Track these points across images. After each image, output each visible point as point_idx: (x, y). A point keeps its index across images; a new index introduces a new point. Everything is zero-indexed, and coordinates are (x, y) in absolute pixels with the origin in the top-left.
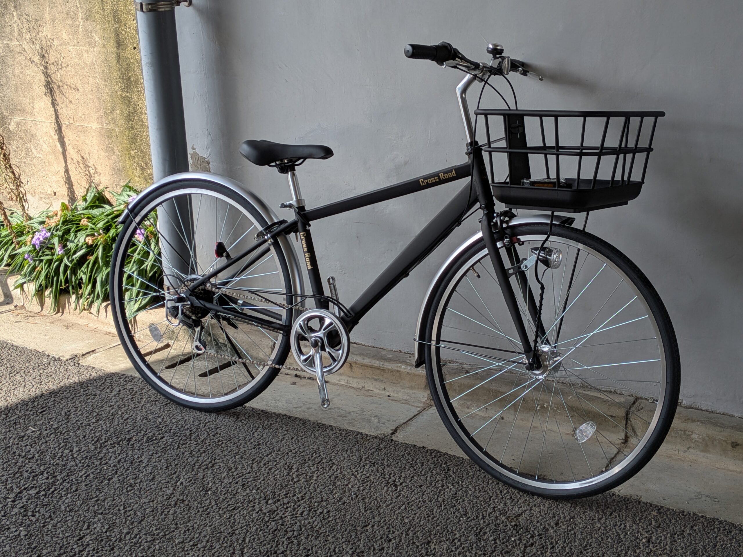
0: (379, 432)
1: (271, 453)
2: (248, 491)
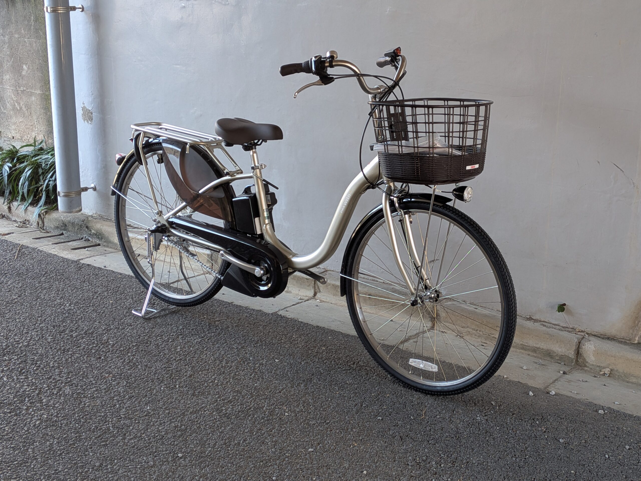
1: (89, 286)
2: (62, 300)
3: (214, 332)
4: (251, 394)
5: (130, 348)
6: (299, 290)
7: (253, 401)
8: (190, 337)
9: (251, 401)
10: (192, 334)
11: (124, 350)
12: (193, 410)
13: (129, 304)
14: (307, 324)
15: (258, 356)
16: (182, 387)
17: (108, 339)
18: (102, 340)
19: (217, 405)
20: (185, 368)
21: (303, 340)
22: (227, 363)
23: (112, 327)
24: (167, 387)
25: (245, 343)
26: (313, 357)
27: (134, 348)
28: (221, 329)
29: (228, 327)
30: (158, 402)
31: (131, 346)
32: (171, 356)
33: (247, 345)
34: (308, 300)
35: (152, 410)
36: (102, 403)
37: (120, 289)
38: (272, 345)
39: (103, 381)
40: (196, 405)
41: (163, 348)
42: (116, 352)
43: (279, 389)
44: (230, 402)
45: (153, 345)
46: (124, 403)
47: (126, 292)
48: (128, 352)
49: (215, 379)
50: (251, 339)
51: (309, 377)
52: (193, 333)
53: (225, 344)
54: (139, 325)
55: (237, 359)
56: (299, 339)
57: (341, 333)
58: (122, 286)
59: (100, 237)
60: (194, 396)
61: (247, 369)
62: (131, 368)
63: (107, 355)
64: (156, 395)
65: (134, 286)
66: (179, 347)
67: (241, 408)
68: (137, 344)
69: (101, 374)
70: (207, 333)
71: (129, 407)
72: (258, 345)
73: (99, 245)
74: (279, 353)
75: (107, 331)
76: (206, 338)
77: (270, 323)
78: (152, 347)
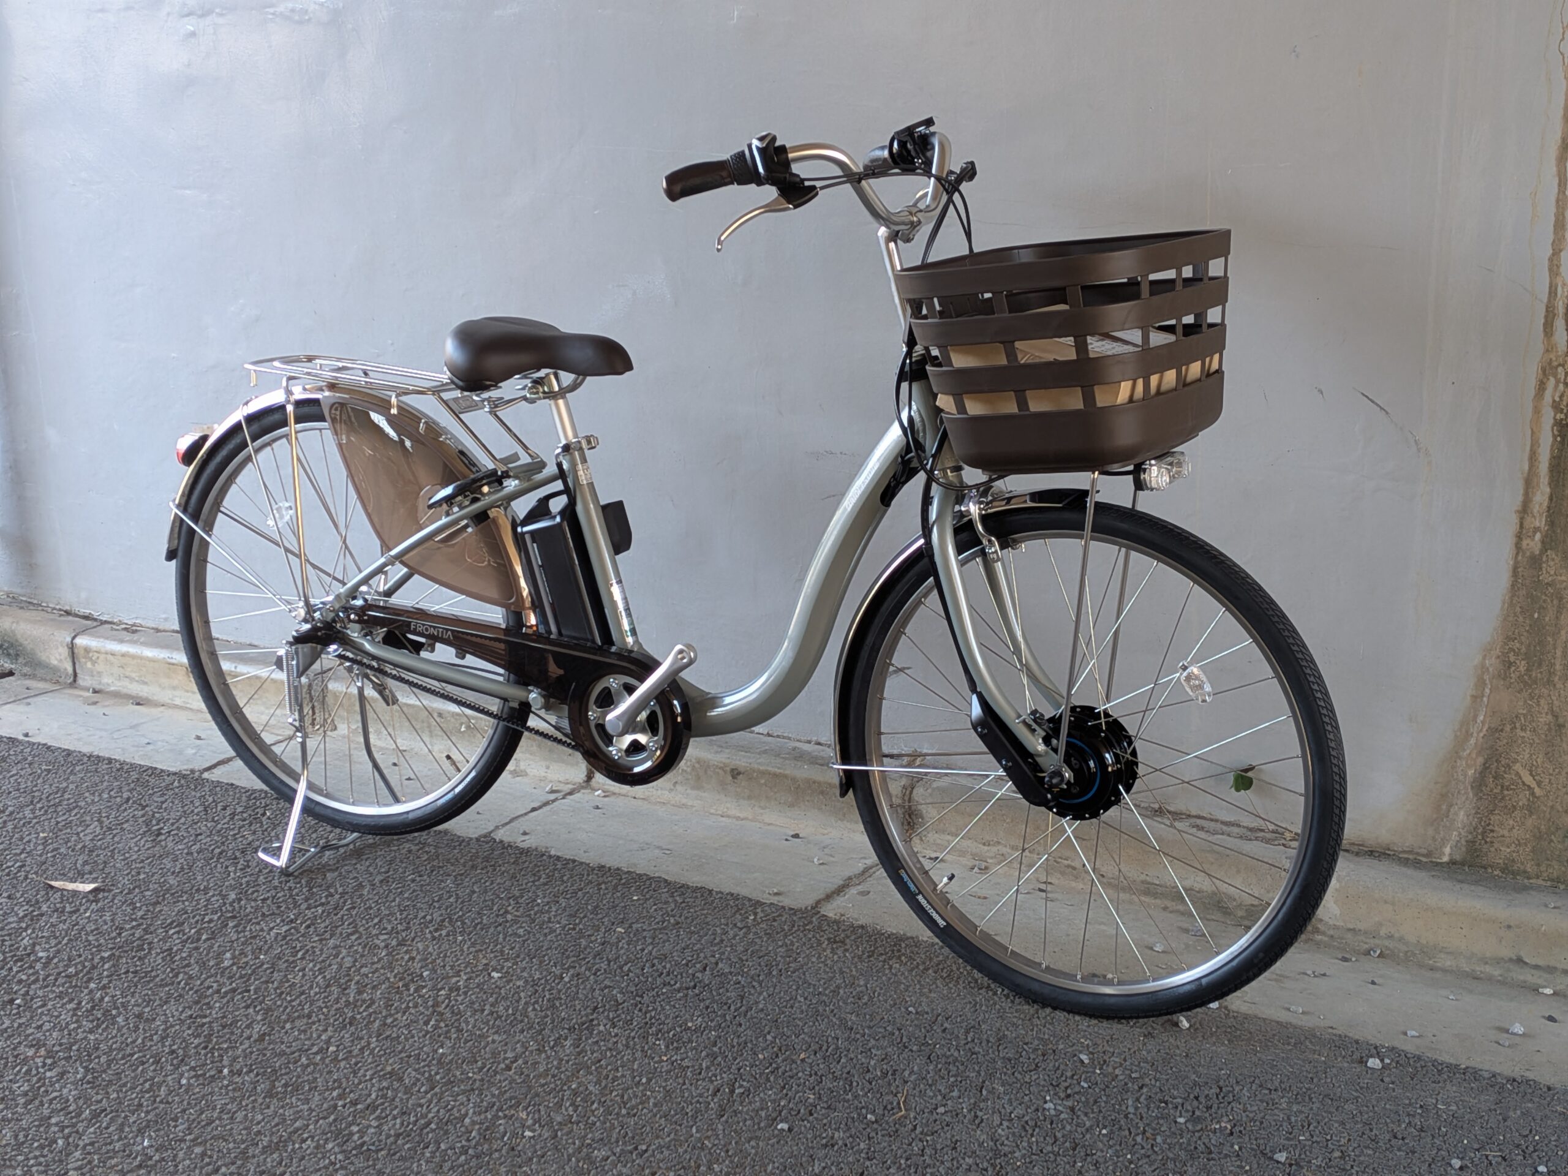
0: (185, 767)
3: (322, 904)
4: (430, 1079)
5: (94, 967)
6: (548, 768)
7: (435, 1101)
8: (258, 923)
9: (430, 1101)
10: (263, 915)
11: (77, 974)
12: (271, 1141)
13: (91, 837)
14: (574, 861)
15: (444, 966)
16: (239, 1073)
17: (34, 945)
18: (18, 949)
19: (335, 1120)
20: (246, 1016)
21: (564, 910)
22: (360, 993)
23: (44, 908)
24: (197, 1076)
25: (407, 929)
26: (594, 958)
27: (106, 966)
28: (343, 894)
29: (361, 886)
30: (172, 1124)
31: (96, 960)
32: (206, 984)
33: (413, 935)
34: (571, 793)
35: (157, 1150)
36: (16, 1136)
37: (66, 796)
38: (482, 929)
39: (20, 1071)
40: (277, 1125)
41: (185, 959)
42: (56, 980)
43: (505, 1059)
44: (372, 1107)
45: (158, 954)
46: (77, 1132)
47: (82, 804)
48: (90, 980)
49: (328, 1042)
50: (424, 917)
51: (587, 1015)
52: (265, 910)
53: (353, 937)
54: (119, 898)
55: (388, 979)
56: (554, 909)
57: (666, 881)
58: (72, 786)
59: (11, 651)
60: (271, 1096)
61: (415, 1006)
62: (98, 1026)
63: (31, 993)
64: (168, 1103)
65: (105, 784)
66: (228, 955)
67: (402, 1124)
68: (113, 955)
69: (14, 1049)
70: (303, 907)
71: (92, 1144)
72: (444, 933)
73: (11, 673)
74: (502, 952)
75: (32, 920)
76: (301, 924)
77: (474, 867)
78: (155, 959)
